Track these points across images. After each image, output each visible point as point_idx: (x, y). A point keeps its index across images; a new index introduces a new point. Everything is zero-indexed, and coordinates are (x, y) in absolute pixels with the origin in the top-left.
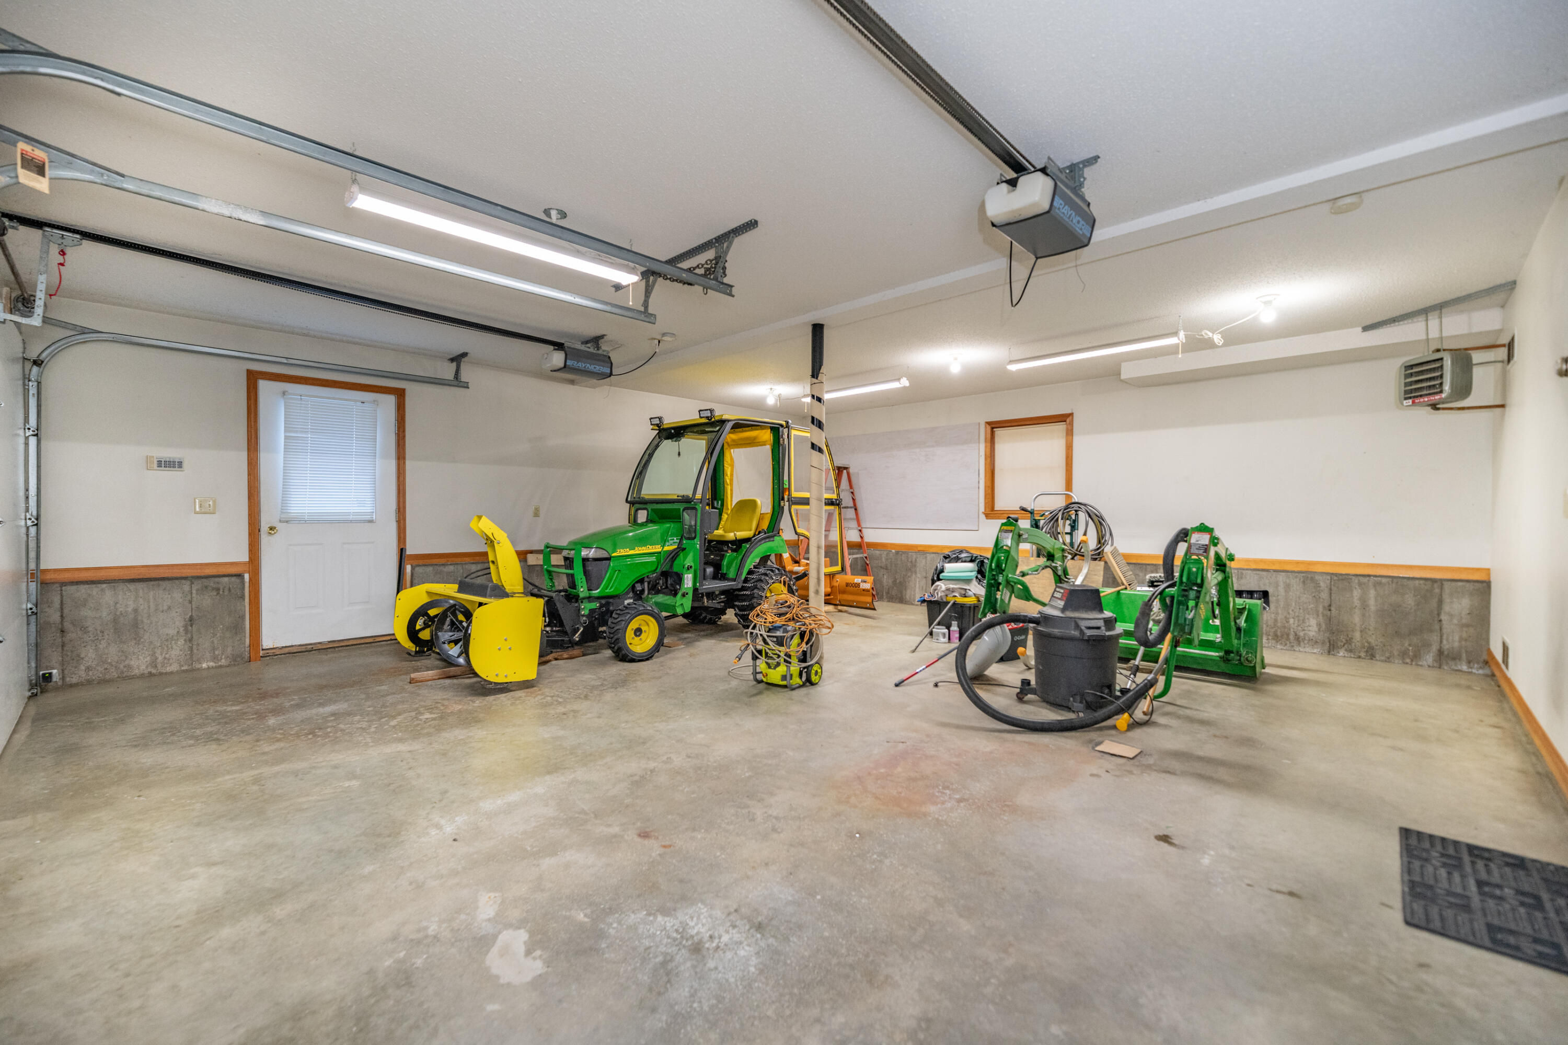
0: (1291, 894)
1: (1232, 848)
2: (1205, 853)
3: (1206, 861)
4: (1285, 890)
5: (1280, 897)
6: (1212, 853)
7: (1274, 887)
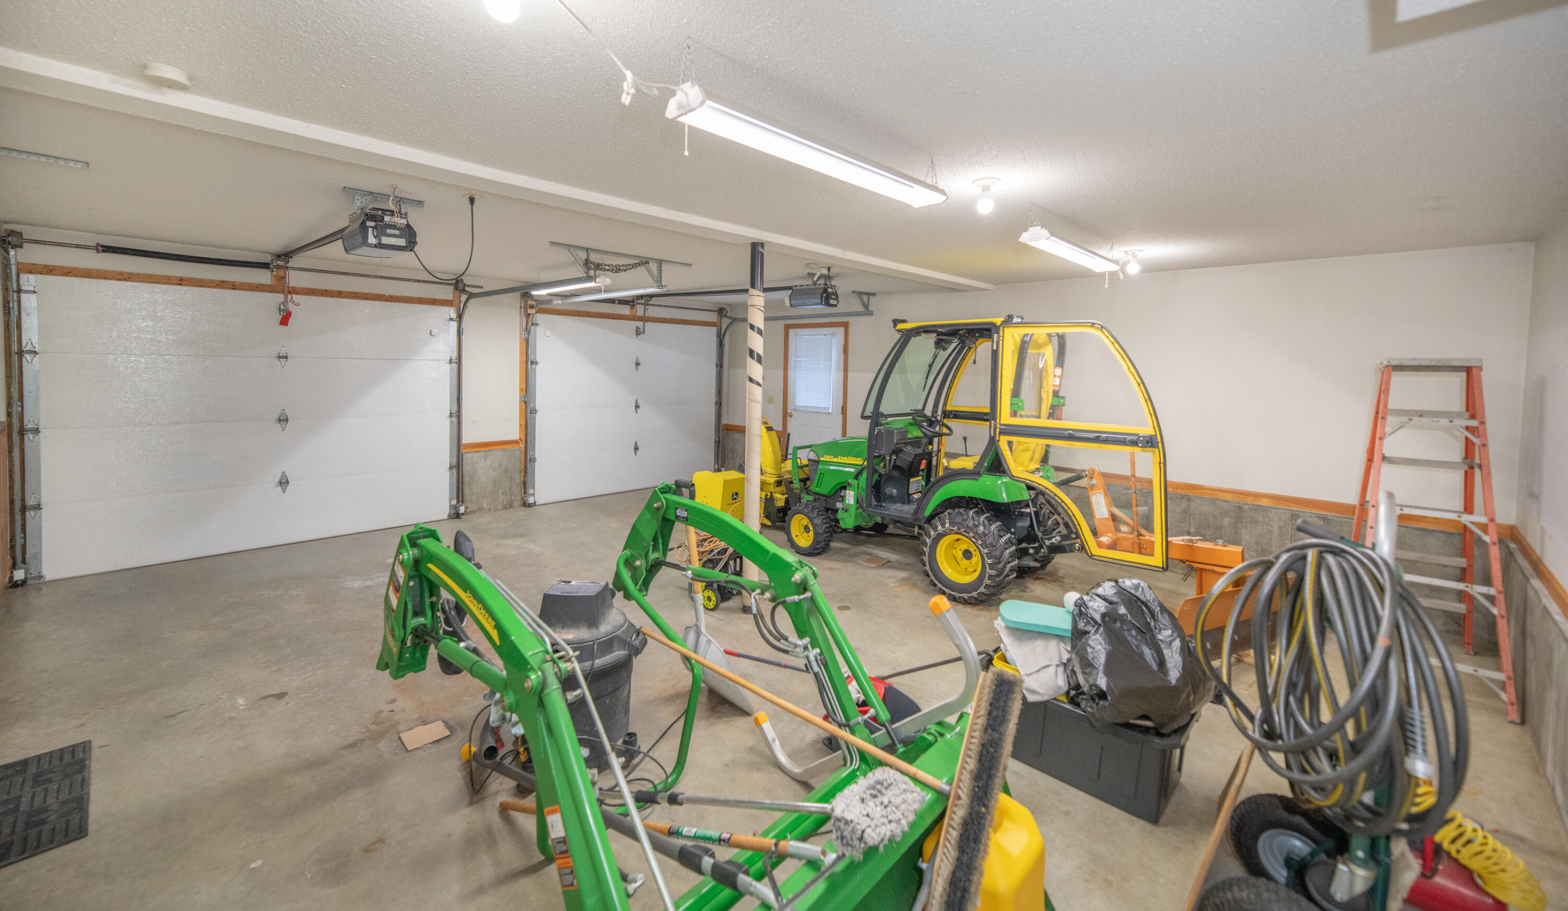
0: (173, 716)
1: (232, 718)
2: (246, 704)
3: (241, 701)
4: (178, 716)
5: (180, 710)
6: (242, 708)
7: (186, 713)
